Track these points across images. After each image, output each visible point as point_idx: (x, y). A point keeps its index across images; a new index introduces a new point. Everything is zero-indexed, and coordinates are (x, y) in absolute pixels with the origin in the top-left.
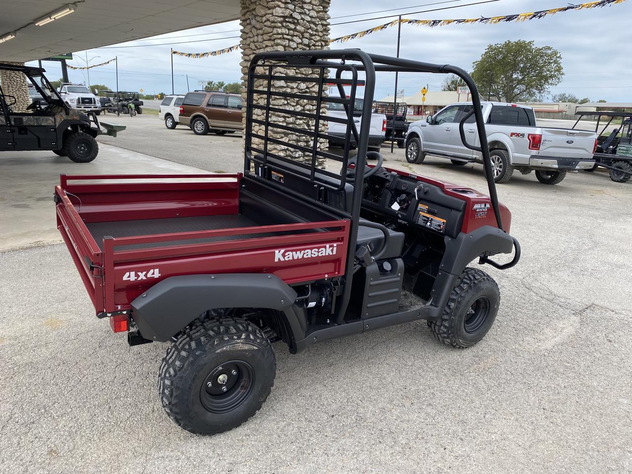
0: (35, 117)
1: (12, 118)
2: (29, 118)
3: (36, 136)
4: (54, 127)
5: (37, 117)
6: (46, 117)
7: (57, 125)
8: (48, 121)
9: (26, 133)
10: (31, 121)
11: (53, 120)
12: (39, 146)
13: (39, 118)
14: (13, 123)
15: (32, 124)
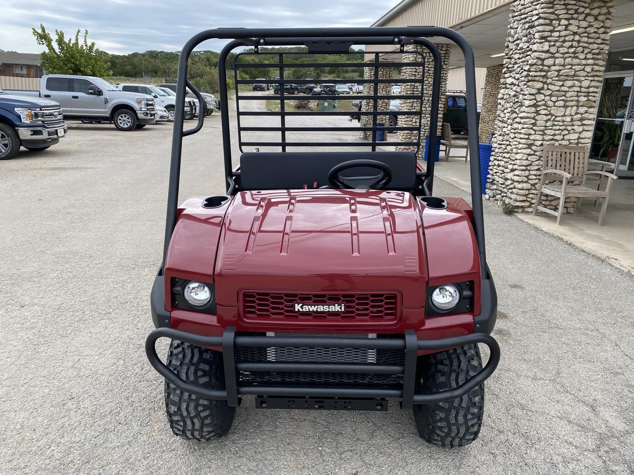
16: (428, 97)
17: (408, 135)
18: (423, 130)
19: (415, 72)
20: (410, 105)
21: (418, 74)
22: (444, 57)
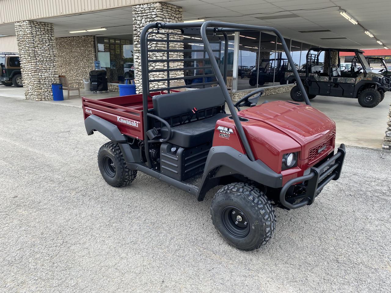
0: (345, 78)
1: (332, 78)
2: (341, 78)
3: (342, 89)
4: (354, 84)
5: (346, 78)
6: (351, 78)
7: (357, 82)
8: (352, 80)
9: (338, 87)
10: (342, 80)
11: (355, 80)
12: (343, 95)
13: (347, 79)
14: (332, 81)
15: (342, 82)
16: (46, 58)
17: (38, 84)
18: (48, 81)
19: (33, 41)
20: (35, 64)
21: (36, 43)
22: (51, 31)
